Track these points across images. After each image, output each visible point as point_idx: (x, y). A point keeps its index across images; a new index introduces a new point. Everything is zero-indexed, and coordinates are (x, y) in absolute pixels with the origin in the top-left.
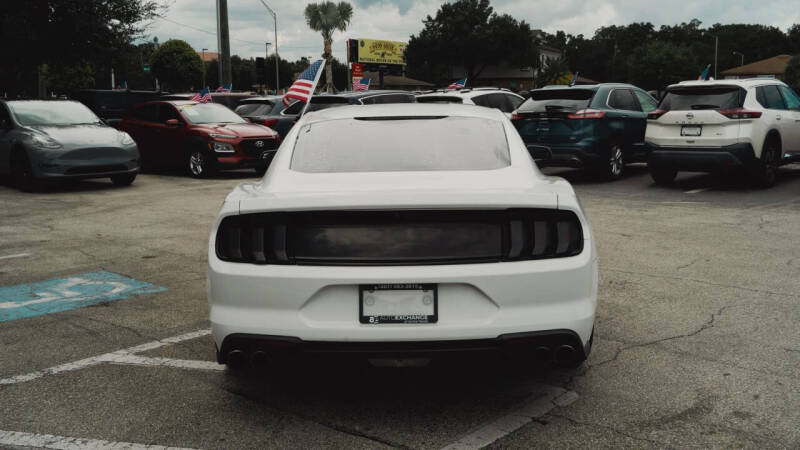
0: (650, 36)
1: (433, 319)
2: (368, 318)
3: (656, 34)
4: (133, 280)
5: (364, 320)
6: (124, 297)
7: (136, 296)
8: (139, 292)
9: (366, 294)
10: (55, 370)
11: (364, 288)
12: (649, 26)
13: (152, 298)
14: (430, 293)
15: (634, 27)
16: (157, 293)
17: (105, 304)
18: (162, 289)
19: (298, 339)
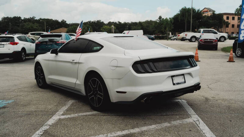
0: (20, 21)
1: (185, 82)
2: (175, 84)
3: (22, 20)
5: (174, 84)
9: (173, 78)
11: (172, 77)
12: (20, 18)
14: (183, 76)
15: (15, 18)
19: (162, 91)
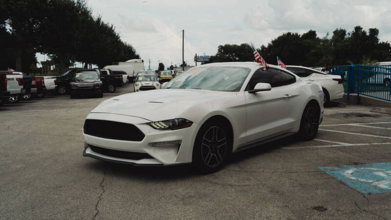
4: (339, 179)
6: (345, 166)
7: (338, 166)
8: (336, 168)
10: (367, 144)
13: (329, 163)
16: (326, 165)
17: (356, 164)
18: (322, 168)
